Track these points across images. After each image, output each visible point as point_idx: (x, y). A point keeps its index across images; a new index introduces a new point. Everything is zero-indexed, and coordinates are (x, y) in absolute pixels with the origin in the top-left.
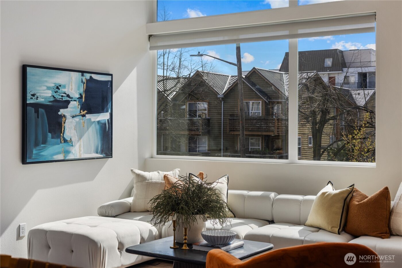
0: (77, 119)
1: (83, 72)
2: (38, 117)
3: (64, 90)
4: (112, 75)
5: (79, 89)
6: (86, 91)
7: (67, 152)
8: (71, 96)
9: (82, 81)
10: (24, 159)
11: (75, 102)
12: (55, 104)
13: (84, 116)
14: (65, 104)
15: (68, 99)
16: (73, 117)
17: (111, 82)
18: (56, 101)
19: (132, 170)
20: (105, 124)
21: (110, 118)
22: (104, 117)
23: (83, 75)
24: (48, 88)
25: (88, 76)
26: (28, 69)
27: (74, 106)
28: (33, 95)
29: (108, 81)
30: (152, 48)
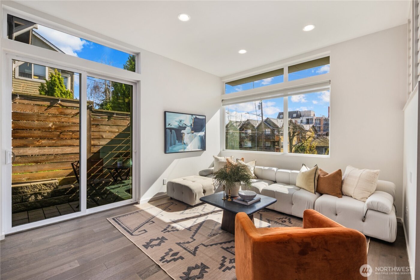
0: (190, 134)
1: (192, 115)
2: (172, 134)
3: (184, 122)
4: (205, 116)
5: (190, 122)
6: (194, 123)
7: (185, 148)
8: (187, 125)
9: (192, 118)
10: (165, 152)
11: (189, 127)
12: (179, 128)
13: (193, 133)
14: (184, 128)
15: (185, 126)
16: (188, 134)
17: (205, 119)
18: (180, 127)
19: (213, 156)
20: (203, 137)
21: (205, 134)
22: (202, 134)
23: (192, 116)
24: (176, 121)
25: (194, 116)
26: (167, 113)
27: (188, 129)
28: (169, 124)
29: (204, 119)
30: (223, 105)
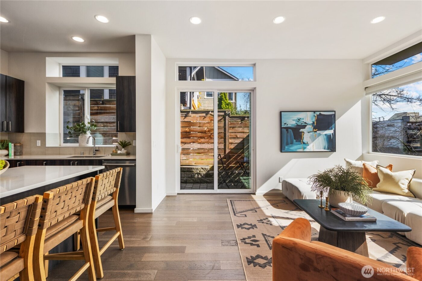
0: (311, 133)
1: (314, 112)
2: (288, 133)
3: (303, 121)
4: (335, 111)
5: (312, 119)
6: (317, 120)
7: (305, 148)
8: (307, 123)
9: (314, 116)
10: (282, 150)
11: (310, 126)
12: (297, 127)
13: (315, 132)
14: (304, 127)
15: (305, 124)
16: (309, 132)
17: (335, 115)
18: (298, 125)
19: (345, 159)
20: (331, 135)
21: (334, 133)
22: (330, 132)
23: (314, 113)
24: (294, 120)
25: (318, 113)
26: (282, 113)
27: (309, 128)
28: (285, 124)
29: (332, 115)
30: (366, 94)
